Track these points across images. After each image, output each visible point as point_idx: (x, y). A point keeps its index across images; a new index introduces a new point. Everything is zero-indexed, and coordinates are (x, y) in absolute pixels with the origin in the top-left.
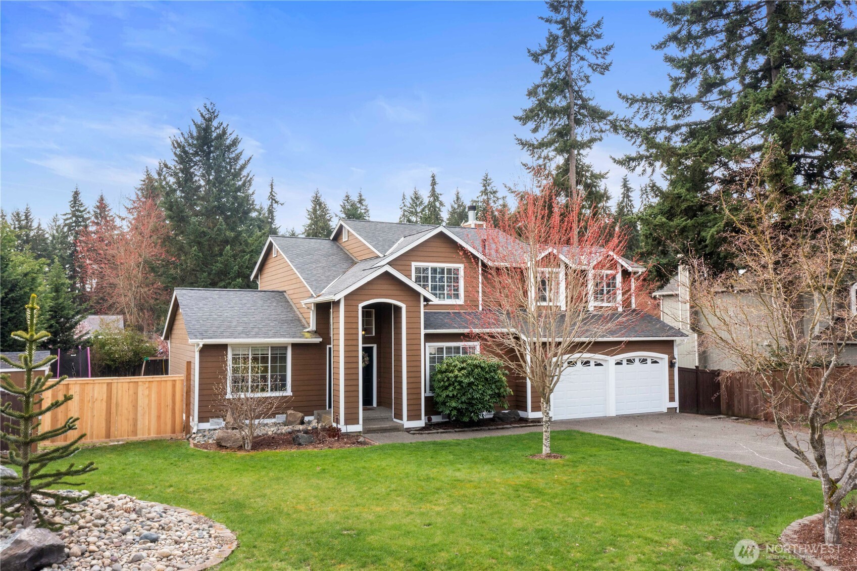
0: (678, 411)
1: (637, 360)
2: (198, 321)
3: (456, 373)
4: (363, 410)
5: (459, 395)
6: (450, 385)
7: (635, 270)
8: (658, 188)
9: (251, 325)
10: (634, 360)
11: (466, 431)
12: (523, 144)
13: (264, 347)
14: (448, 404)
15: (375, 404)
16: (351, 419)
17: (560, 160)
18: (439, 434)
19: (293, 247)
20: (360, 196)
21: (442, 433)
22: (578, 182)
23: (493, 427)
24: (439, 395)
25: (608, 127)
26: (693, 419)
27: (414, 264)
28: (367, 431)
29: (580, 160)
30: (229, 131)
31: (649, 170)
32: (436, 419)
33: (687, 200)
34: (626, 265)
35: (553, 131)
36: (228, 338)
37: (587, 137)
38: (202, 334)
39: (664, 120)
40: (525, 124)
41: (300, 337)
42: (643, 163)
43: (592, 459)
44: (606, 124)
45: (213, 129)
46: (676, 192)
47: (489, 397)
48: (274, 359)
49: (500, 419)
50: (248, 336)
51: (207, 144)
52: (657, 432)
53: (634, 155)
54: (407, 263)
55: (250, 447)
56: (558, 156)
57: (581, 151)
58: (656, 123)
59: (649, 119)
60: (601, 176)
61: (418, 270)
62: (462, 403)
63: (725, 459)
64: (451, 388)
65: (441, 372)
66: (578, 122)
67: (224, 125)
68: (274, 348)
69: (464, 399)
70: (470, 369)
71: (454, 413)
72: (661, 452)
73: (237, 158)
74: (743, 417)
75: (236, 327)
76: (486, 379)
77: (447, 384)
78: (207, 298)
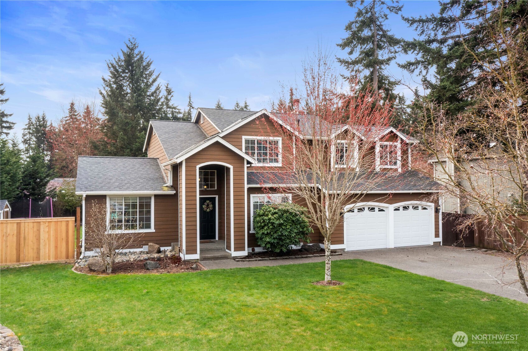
0: (441, 244)
1: (411, 207)
2: (87, 179)
3: (270, 216)
4: (201, 243)
5: (272, 233)
6: (265, 225)
7: (411, 141)
8: (428, 82)
9: (126, 182)
10: (408, 207)
11: (278, 259)
12: (342, 61)
13: (134, 197)
14: (263, 239)
15: (217, 239)
16: (191, 250)
17: (367, 72)
18: (257, 262)
19: (164, 127)
20: (246, 104)
21: (259, 260)
22: (379, 88)
23: (300, 256)
24: (257, 233)
25: (400, 49)
26: (452, 251)
27: (244, 138)
28: (203, 259)
29: (381, 72)
30: (145, 57)
31: (424, 72)
32: (257, 250)
33: (450, 90)
34: (404, 138)
35: (362, 53)
36: (106, 190)
37: (386, 57)
38: (86, 188)
39: (436, 35)
40: (343, 49)
41: (159, 190)
42: (420, 66)
43: (364, 286)
44: (399, 47)
45: (135, 56)
46: (443, 84)
47: (295, 234)
48: (141, 206)
49: (306, 250)
50: (120, 189)
51: (130, 65)
52: (422, 261)
53: (413, 61)
54: (239, 136)
55: (110, 271)
56: (365, 70)
57: (383, 67)
58: (429, 37)
59: (424, 35)
60: (395, 83)
61: (247, 142)
62: (274, 238)
63: (473, 288)
64: (266, 228)
65: (260, 216)
66: (380, 47)
67: (142, 53)
68: (141, 198)
69: (275, 235)
70: (280, 214)
71: (269, 246)
72: (421, 280)
73: (150, 75)
74: (491, 249)
75: (114, 182)
76: (293, 221)
77: (263, 224)
78: (100, 163)
